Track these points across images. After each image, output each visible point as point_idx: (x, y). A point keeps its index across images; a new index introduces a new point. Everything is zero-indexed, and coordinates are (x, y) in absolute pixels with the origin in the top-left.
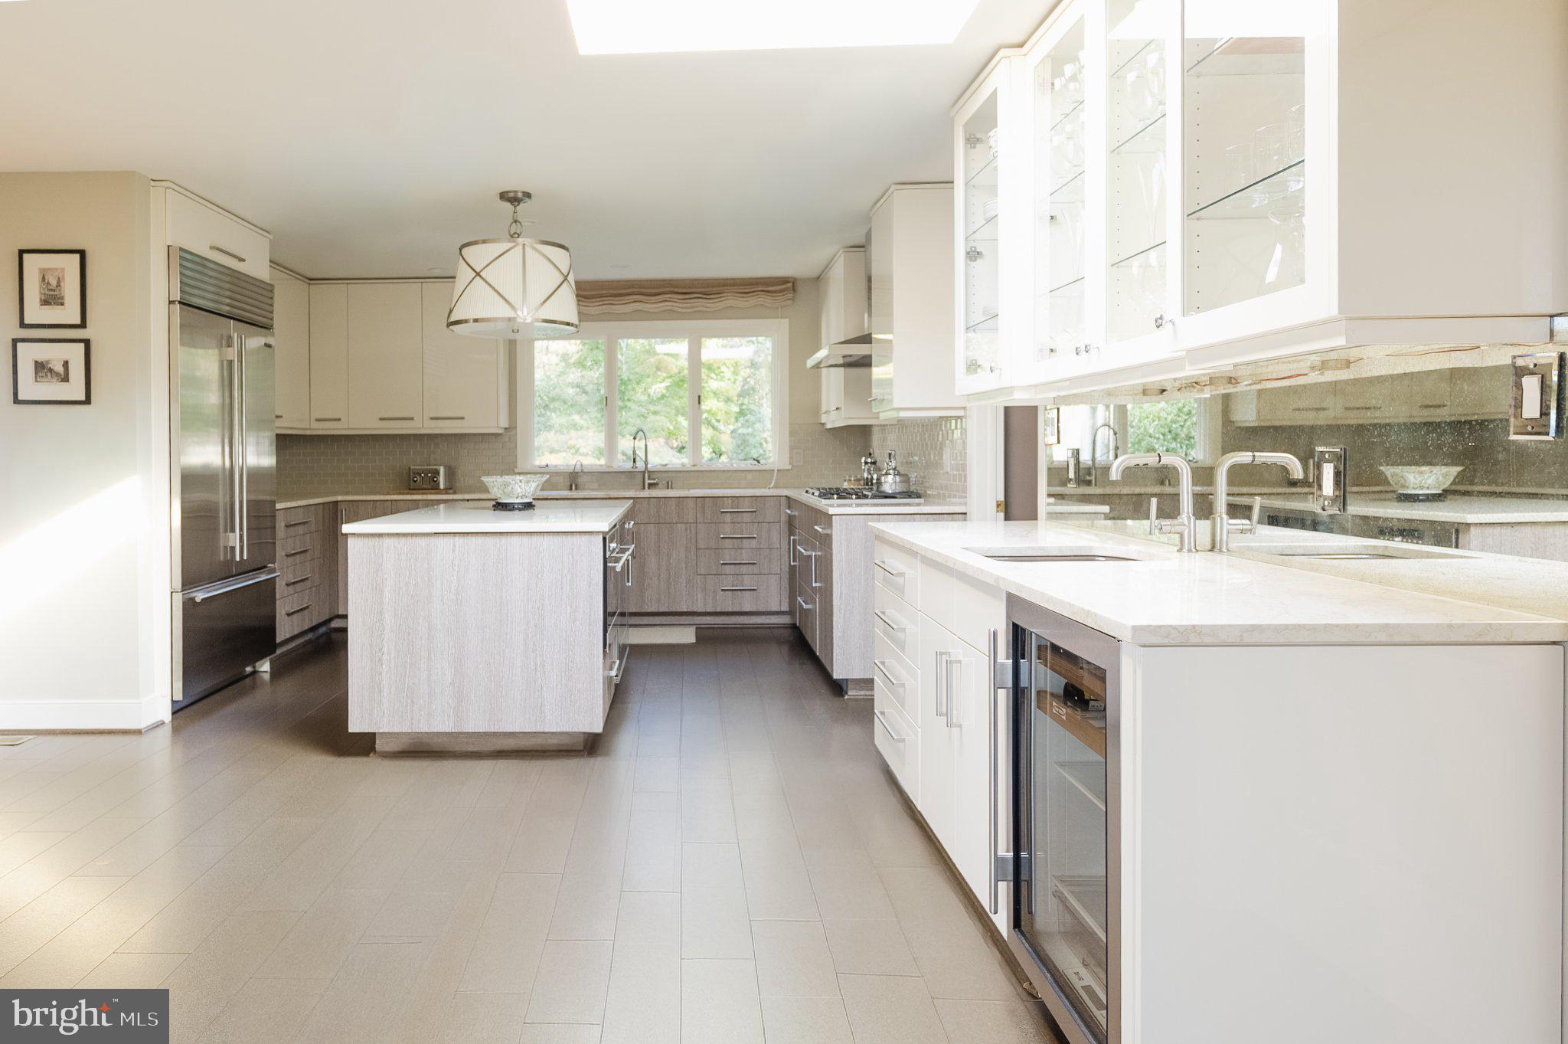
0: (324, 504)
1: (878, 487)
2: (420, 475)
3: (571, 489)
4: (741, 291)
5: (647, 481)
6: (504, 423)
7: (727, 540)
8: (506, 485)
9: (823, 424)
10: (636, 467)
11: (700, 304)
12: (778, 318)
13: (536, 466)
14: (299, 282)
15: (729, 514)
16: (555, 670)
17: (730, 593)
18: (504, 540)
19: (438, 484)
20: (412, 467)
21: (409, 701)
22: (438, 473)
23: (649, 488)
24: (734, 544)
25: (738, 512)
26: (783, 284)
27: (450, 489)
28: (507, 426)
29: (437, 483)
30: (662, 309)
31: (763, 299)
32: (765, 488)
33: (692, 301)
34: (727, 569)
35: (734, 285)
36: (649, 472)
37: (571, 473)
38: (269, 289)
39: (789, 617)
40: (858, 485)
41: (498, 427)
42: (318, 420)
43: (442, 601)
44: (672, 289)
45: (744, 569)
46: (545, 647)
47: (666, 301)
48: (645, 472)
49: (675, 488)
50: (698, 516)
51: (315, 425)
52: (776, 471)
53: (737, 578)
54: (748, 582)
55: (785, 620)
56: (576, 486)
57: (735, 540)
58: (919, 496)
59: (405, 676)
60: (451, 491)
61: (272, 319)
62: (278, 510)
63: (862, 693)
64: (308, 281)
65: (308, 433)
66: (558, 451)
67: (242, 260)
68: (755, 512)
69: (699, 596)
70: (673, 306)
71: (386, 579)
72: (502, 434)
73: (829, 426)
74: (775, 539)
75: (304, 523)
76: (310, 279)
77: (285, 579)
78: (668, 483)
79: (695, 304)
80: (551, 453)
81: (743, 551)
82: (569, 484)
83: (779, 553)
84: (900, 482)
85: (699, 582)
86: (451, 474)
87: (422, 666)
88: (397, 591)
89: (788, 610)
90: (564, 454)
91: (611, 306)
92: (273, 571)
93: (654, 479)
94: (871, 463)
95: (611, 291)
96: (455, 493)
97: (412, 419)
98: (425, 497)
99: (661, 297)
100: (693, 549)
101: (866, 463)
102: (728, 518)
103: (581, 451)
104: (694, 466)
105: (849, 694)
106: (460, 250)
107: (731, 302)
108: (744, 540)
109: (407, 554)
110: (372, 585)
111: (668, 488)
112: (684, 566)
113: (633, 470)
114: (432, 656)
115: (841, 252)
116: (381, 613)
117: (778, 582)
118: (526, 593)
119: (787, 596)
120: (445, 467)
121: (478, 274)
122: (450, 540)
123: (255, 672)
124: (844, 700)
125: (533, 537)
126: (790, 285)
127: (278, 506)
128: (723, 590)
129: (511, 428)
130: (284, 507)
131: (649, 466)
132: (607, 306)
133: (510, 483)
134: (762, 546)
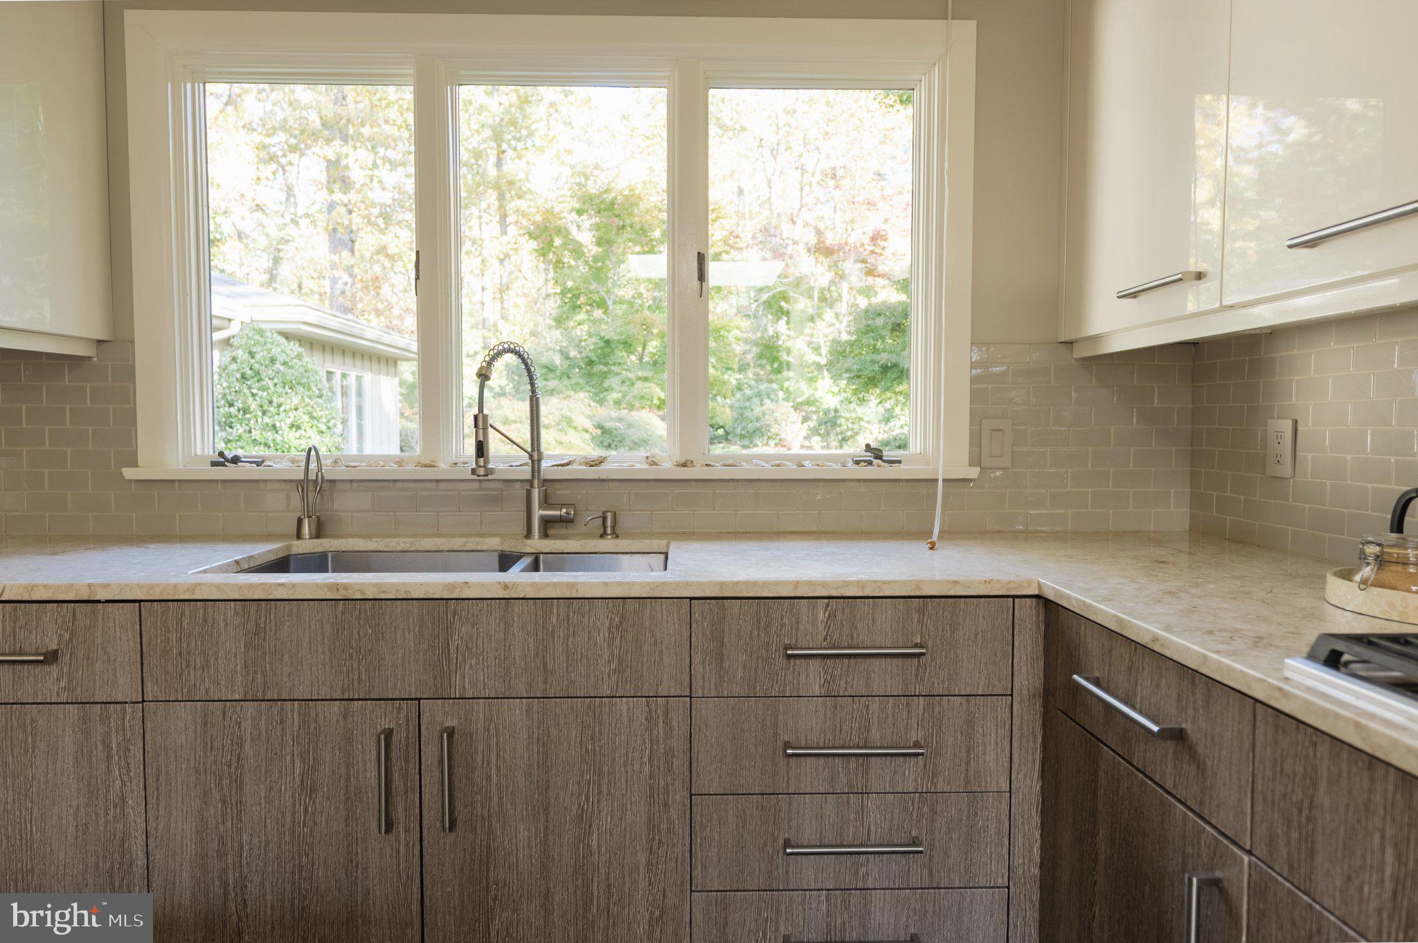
5: (538, 513)
7: (807, 765)
12: (945, 17)
15: (815, 664)
23: (544, 534)
24: (833, 778)
25: (849, 657)
36: (543, 481)
45: (873, 869)
48: (531, 482)
50: (698, 668)
52: (940, 483)
53: (845, 902)
54: (886, 917)
57: (837, 766)
68: (916, 655)
74: (990, 757)
78: (604, 519)
81: (870, 804)
83: (1004, 808)
85: (698, 916)
93: (562, 504)
102: (813, 678)
104: (684, 465)
108: (874, 765)
111: (604, 535)
112: (642, 858)
131: (544, 463)
134: (940, 785)
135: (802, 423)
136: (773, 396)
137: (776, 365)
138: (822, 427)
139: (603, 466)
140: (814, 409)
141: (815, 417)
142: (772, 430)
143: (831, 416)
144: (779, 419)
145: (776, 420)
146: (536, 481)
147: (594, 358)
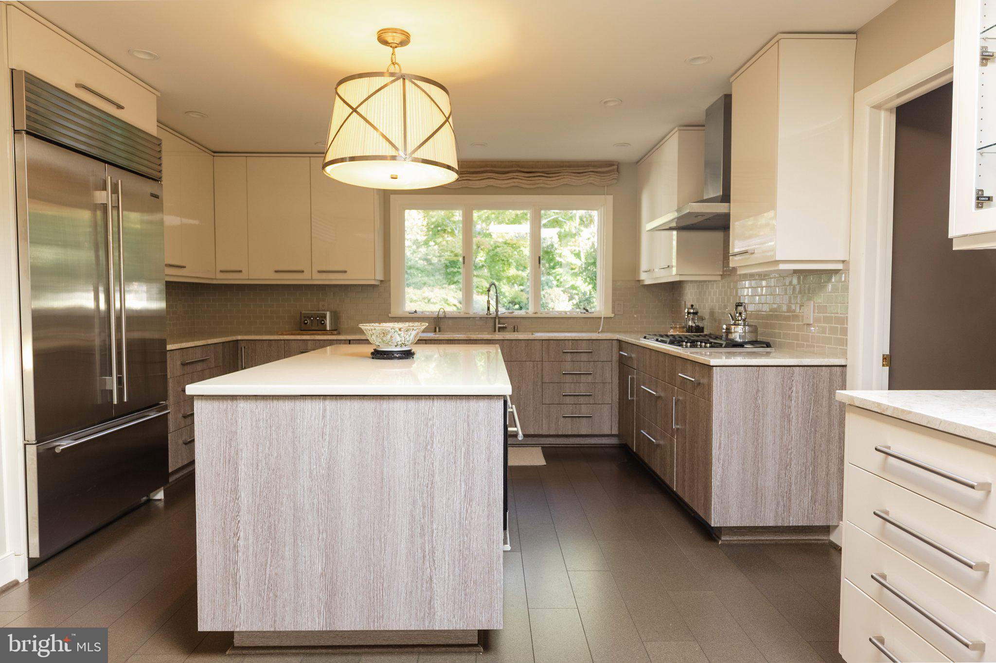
0: (223, 343)
1: (727, 335)
2: (310, 318)
3: (435, 331)
4: (574, 171)
5: (497, 326)
6: (380, 276)
7: (567, 376)
8: (385, 333)
9: (639, 281)
10: (490, 314)
11: (541, 182)
12: (604, 195)
13: (406, 312)
14: (206, 154)
15: (569, 354)
16: (447, 558)
17: (570, 419)
18: (385, 404)
19: (326, 326)
20: (303, 312)
21: (271, 595)
22: (325, 317)
23: (499, 331)
24: (573, 379)
25: (577, 352)
26: (609, 167)
27: (336, 330)
28: (382, 279)
29: (324, 325)
30: (509, 185)
31: (593, 178)
32: (596, 332)
33: (537, 178)
34: (568, 400)
35: (570, 166)
36: (500, 318)
37: (435, 318)
38: (158, 142)
39: (617, 438)
40: (682, 332)
41: (375, 280)
42: (221, 271)
43: (310, 477)
44: (519, 169)
45: (582, 400)
46: (435, 532)
47: (514, 178)
49: (520, 332)
50: (544, 355)
51: (220, 276)
52: (602, 318)
53: (576, 407)
54: (585, 410)
55: (614, 441)
56: (439, 328)
57: (574, 376)
58: (768, 345)
59: (266, 565)
60: (335, 332)
61: (160, 171)
62: (168, 351)
63: (735, 538)
64: (213, 154)
65: (214, 282)
66: (416, 301)
67: (120, 107)
68: (591, 352)
69: (544, 421)
70: (519, 182)
71: (241, 450)
72: (378, 285)
73: (647, 282)
74: (607, 375)
75: (203, 361)
76: (215, 152)
77: (182, 412)
78: (515, 327)
79: (538, 182)
80: (411, 302)
81: (581, 385)
82: (434, 326)
83: (611, 386)
84: (750, 332)
85: (544, 410)
86: (336, 317)
87: (287, 553)
88: (255, 466)
89: (617, 433)
90: (420, 303)
91: (469, 182)
92: (165, 408)
93: (504, 324)
94: (693, 313)
95: (469, 170)
96: (339, 334)
97: (303, 272)
98: (313, 337)
99: (511, 175)
100: (540, 383)
101: (689, 313)
102: (569, 357)
103: (432, 301)
104: (535, 313)
105: (723, 538)
106: (336, 88)
107: (566, 180)
108: (582, 376)
109: (267, 421)
110: (225, 458)
111: (514, 331)
112: (532, 397)
113: (487, 316)
114: (299, 542)
115: (676, 129)
116: (235, 491)
117: (610, 410)
118: (411, 467)
119: (617, 422)
120: (331, 312)
121: (355, 110)
122: (318, 405)
123: (150, 500)
124: (718, 545)
125: (420, 402)
126: (615, 167)
127: (169, 347)
128: (564, 417)
129: (385, 282)
130: (179, 347)
131: (499, 313)
132: (466, 181)
133: (389, 331)
134: (597, 381)
135: (569, 300)
136: (550, 284)
137: (552, 264)
138: (581, 304)
139: (514, 314)
140: (576, 292)
141: (577, 297)
142: (549, 306)
143: (587, 297)
144: (554, 299)
145: (552, 300)
146: (497, 318)
147: (449, 264)
